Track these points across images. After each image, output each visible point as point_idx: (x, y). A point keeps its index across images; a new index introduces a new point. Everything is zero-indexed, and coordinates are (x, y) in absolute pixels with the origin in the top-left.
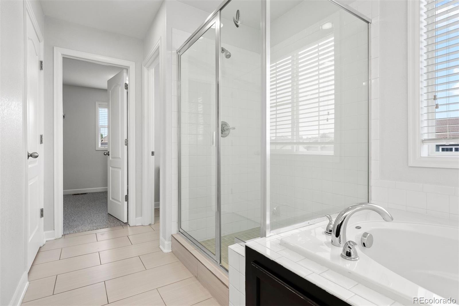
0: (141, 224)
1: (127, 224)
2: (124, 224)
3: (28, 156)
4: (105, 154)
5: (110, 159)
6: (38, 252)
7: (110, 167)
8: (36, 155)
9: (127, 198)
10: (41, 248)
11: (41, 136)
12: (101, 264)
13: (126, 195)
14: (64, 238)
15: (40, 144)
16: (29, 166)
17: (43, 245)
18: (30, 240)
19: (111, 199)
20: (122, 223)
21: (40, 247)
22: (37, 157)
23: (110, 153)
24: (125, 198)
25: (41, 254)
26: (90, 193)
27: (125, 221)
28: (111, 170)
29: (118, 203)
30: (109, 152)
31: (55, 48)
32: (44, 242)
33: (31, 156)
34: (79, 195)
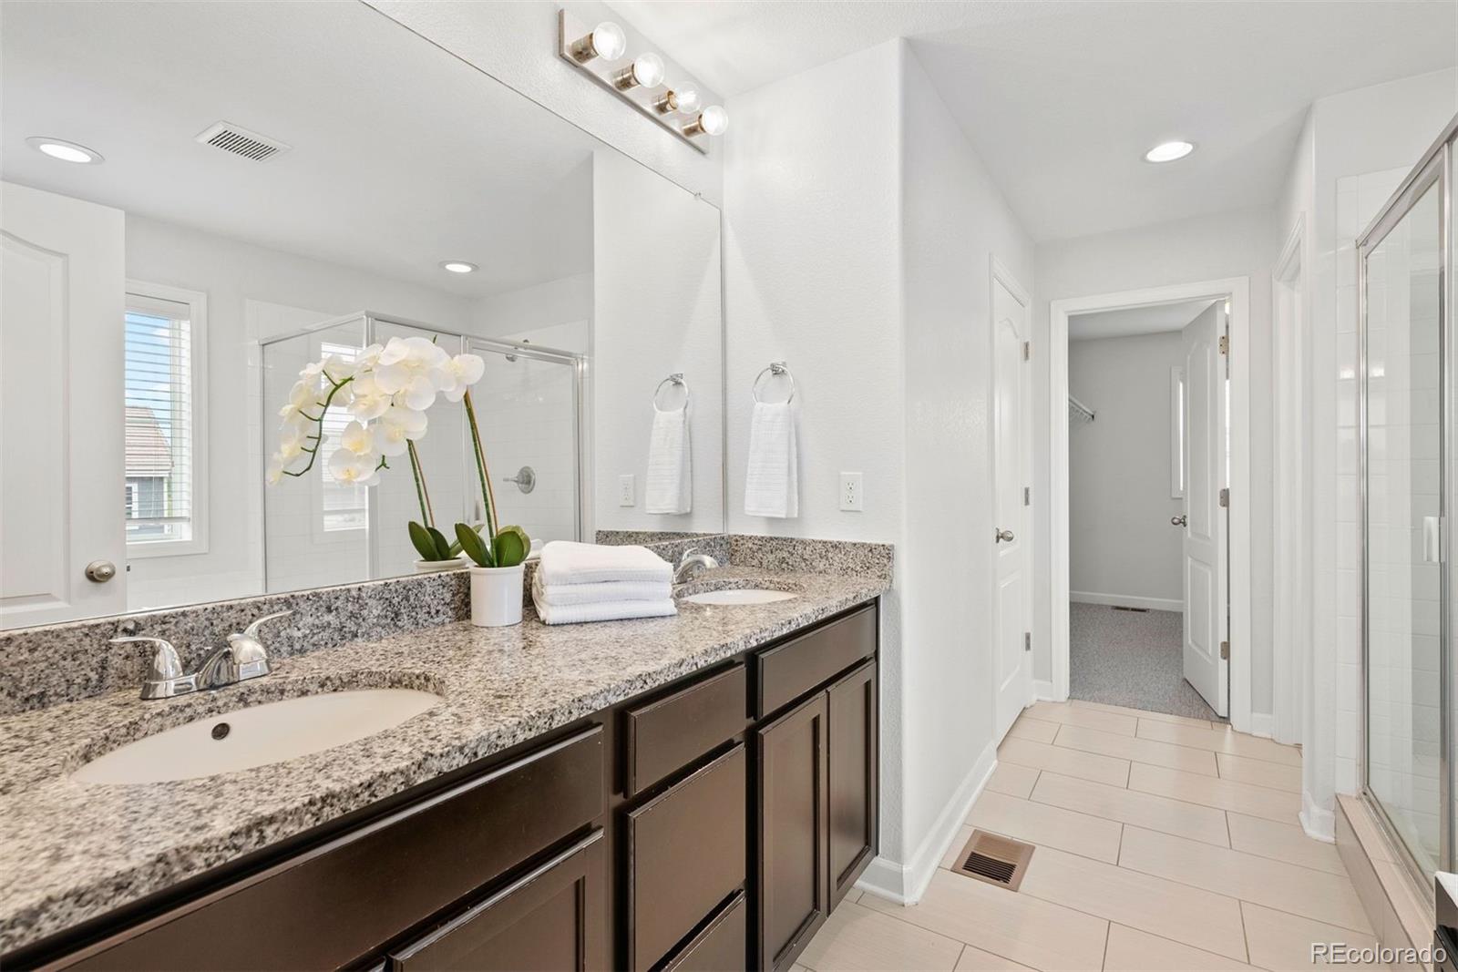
0: (1269, 736)
1: (1225, 720)
2: (1218, 719)
3: (998, 538)
4: (1176, 521)
5: (1189, 535)
6: (1019, 717)
7: (1189, 559)
8: (1010, 535)
9: (1226, 650)
10: (1026, 711)
11: (1027, 491)
12: (1127, 788)
13: (1225, 643)
14: (1071, 705)
15: (1023, 505)
16: (1002, 552)
17: (1032, 706)
18: (1002, 688)
19: (1190, 642)
20: (1213, 714)
21: (1024, 708)
22: (1011, 539)
23: (1188, 521)
24: (1222, 650)
25: (1023, 722)
26: (1155, 611)
27: (1222, 712)
28: (1191, 567)
29: (1205, 657)
30: (1185, 517)
31: (1053, 306)
32: (1033, 701)
33: (1002, 537)
34: (1126, 612)
